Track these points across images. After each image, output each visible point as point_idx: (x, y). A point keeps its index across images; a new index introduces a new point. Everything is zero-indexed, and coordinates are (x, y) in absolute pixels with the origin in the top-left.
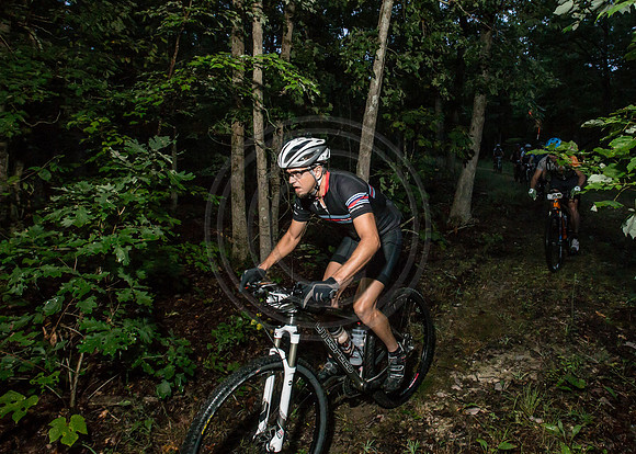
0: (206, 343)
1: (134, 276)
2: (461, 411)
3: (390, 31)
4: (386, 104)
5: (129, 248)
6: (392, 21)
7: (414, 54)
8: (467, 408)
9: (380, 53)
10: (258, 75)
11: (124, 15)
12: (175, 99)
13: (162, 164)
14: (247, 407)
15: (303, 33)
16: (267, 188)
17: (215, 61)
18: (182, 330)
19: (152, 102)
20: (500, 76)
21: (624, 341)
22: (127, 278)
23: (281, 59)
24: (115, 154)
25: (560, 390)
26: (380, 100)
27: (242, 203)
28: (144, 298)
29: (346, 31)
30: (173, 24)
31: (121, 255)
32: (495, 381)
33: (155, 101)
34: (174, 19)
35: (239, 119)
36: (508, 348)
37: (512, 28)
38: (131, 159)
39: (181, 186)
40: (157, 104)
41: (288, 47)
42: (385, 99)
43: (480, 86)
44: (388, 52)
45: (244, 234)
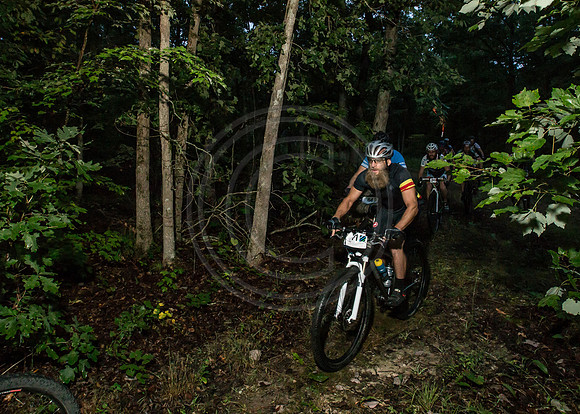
0: (109, 331)
1: (40, 264)
2: (359, 404)
3: (296, 26)
4: (291, 98)
5: (37, 235)
6: (298, 16)
7: (319, 50)
8: (365, 401)
9: (286, 48)
10: (164, 68)
11: (34, 6)
12: (83, 90)
13: (70, 155)
14: (148, 395)
15: (209, 27)
16: (171, 179)
17: (124, 54)
18: (85, 317)
19: (60, 93)
20: (405, 72)
21: (524, 339)
22: (33, 265)
23: (188, 52)
24: (25, 143)
25: (459, 386)
26: (285, 95)
27: (147, 194)
28: (51, 285)
29: (251, 25)
30: (83, 16)
31: (30, 242)
32: (394, 375)
33: (64, 91)
34: (83, 12)
35: (145, 111)
36: (407, 343)
37: (418, 24)
38: (41, 148)
39: (88, 177)
40: (65, 94)
41: (194, 41)
42: (289, 94)
43: (385, 82)
44: (293, 47)
45: (148, 225)
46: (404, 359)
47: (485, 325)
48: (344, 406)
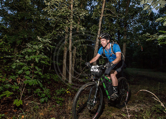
44: (101, 30)
45: (65, 74)
46: (138, 106)
47: (163, 100)
48: (120, 116)
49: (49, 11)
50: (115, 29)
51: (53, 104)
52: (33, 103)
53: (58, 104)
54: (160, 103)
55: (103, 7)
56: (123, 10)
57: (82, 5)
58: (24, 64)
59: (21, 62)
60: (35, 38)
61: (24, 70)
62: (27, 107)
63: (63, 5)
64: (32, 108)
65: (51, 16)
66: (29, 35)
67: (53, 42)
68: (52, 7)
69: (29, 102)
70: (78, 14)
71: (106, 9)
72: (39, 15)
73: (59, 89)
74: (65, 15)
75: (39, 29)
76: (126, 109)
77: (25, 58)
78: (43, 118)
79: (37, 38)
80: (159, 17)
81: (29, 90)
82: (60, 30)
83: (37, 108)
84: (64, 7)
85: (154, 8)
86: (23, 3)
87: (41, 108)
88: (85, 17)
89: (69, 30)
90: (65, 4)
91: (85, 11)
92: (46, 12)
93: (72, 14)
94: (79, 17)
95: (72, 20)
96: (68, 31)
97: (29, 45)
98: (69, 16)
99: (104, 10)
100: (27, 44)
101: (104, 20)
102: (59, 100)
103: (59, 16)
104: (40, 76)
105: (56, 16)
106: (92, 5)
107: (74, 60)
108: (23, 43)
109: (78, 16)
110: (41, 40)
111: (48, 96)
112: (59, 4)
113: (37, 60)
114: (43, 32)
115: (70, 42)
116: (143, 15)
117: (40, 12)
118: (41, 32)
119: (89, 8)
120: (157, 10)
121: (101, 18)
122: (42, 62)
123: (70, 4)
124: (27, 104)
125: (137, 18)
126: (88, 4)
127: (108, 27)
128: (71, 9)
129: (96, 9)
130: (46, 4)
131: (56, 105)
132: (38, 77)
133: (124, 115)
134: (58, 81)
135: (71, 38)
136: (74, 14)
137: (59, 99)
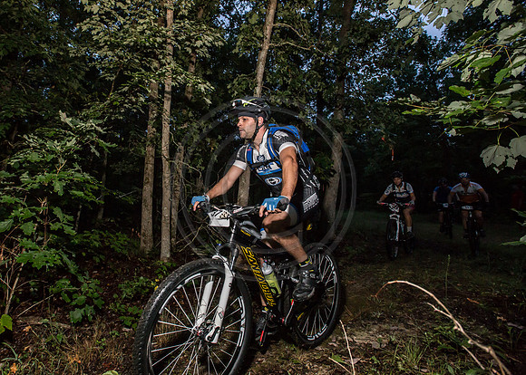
9: (258, 90)
44: (263, 90)
45: (150, 232)
46: (380, 332)
47: (458, 311)
48: (324, 362)
49: (97, 31)
50: (308, 89)
51: (112, 327)
52: (47, 324)
53: (127, 327)
54: (449, 320)
55: (270, 18)
56: (332, 30)
57: (202, 11)
58: (17, 200)
59: (8, 193)
60: (52, 117)
61: (16, 218)
62: (28, 339)
63: (141, 12)
64: (43, 340)
65: (103, 47)
66: (33, 107)
67: (109, 130)
68: (107, 17)
69: (33, 321)
70: (191, 42)
71: (278, 24)
72: (65, 45)
73: (131, 279)
74: (147, 44)
75: (65, 89)
76: (343, 341)
77: (18, 183)
78: (79, 373)
79: (57, 118)
80: (445, 50)
81: (32, 283)
82: (132, 92)
83: (60, 341)
84: (144, 18)
85: (430, 22)
86: (14, 6)
87: (71, 342)
88: (212, 49)
89: (162, 91)
90: (149, 7)
91: (211, 30)
92: (88, 35)
93: (169, 41)
94: (194, 51)
95: (169, 59)
96: (159, 93)
97: (31, 140)
98: (161, 46)
99: (274, 29)
100: (26, 138)
101: (273, 61)
102: (131, 315)
103: (128, 46)
104: (68, 237)
105: (118, 46)
106: (233, 13)
107: (176, 187)
108: (12, 133)
109: (188, 46)
110: (71, 125)
111: (95, 302)
112: (128, 8)
113: (58, 187)
114: (79, 97)
115: (166, 130)
116: (395, 44)
117: (69, 34)
118: (70, 96)
119: (224, 20)
120: (439, 28)
121: (263, 55)
122: (75, 192)
123: (165, 9)
124: (27, 329)
125: (378, 53)
126: (222, 8)
127: (284, 81)
128: (169, 23)
129: (248, 23)
130: (87, 8)
131: (120, 331)
132: (62, 241)
133: (336, 360)
134: (125, 252)
135: (166, 116)
136: (177, 41)
137: (130, 310)
